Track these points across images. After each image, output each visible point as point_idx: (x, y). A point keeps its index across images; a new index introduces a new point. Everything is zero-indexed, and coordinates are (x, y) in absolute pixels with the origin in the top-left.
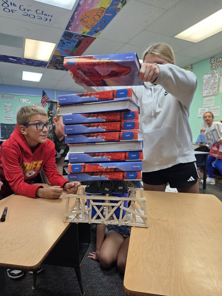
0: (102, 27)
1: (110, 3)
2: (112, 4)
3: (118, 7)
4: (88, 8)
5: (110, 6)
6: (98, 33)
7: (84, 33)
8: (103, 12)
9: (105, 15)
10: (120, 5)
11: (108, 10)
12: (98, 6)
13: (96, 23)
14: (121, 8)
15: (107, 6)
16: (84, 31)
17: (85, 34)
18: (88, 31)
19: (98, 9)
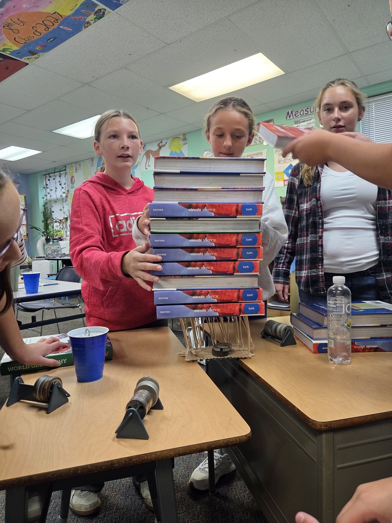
0: (46, 48)
1: (74, 10)
2: (77, 12)
3: (87, 20)
4: (29, 7)
5: (73, 15)
6: (35, 56)
7: (4, 50)
8: (56, 21)
9: (59, 27)
10: (92, 17)
11: (66, 20)
12: (49, 9)
13: (36, 37)
14: (91, 22)
15: (67, 12)
16: (5, 47)
17: (7, 54)
18: (15, 48)
19: (49, 15)
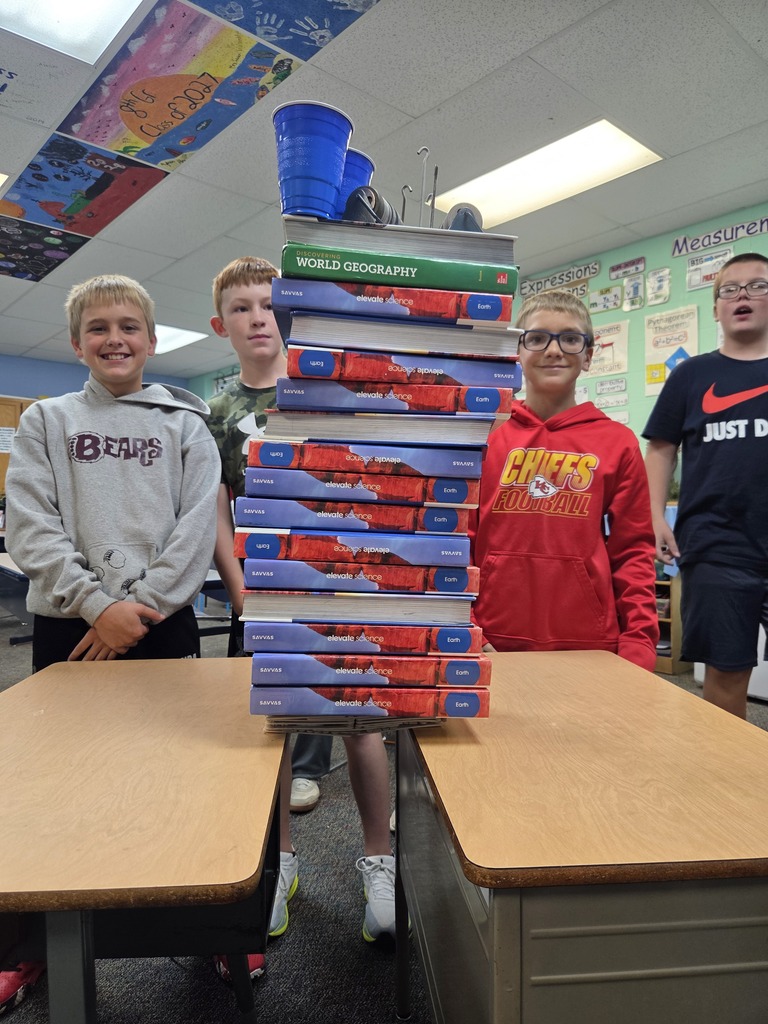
0: (197, 142)
1: (237, 66)
2: (242, 70)
3: (261, 84)
4: (158, 67)
5: (235, 75)
6: (179, 158)
7: (126, 150)
8: (207, 90)
9: (213, 100)
10: (269, 76)
11: (225, 87)
12: (193, 68)
13: (177, 123)
14: (269, 87)
15: (225, 72)
16: (128, 145)
17: (131, 156)
18: (144, 145)
19: (194, 80)
